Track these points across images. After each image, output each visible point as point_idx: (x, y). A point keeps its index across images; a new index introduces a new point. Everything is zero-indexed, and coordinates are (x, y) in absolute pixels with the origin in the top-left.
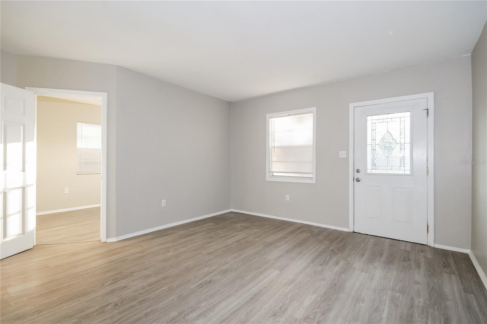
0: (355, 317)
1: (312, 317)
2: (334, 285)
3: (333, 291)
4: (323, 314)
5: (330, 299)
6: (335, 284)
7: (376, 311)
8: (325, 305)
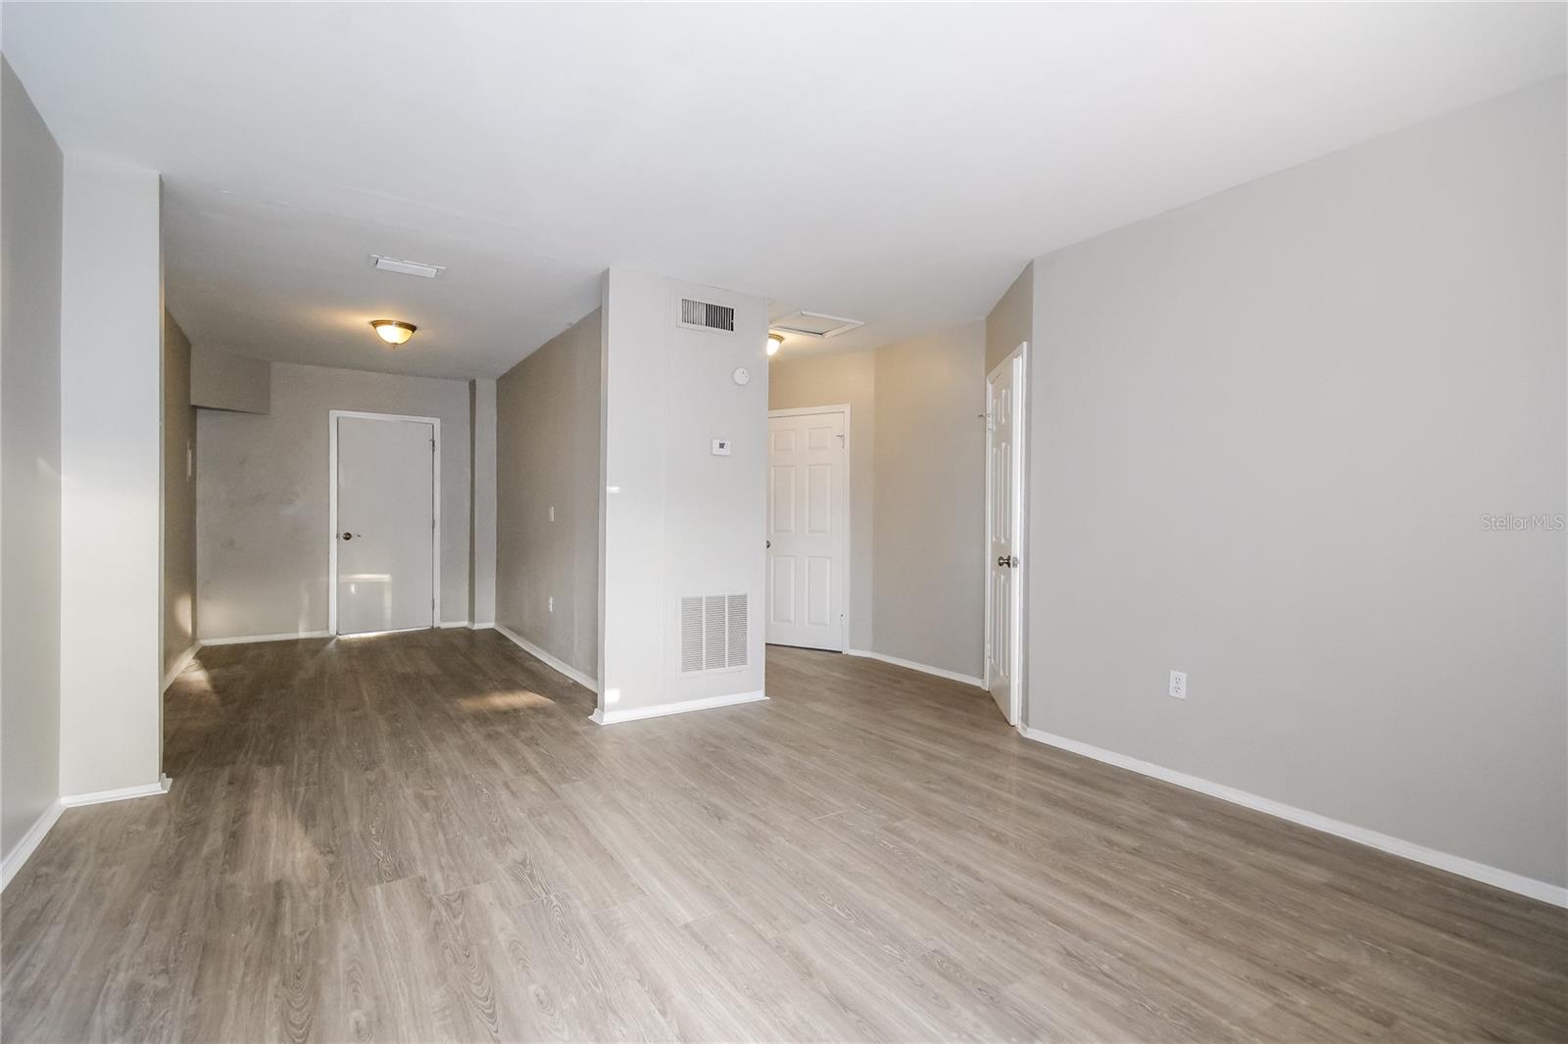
0: (359, 968)
1: (454, 905)
2: (494, 1013)
3: (474, 988)
4: (437, 923)
5: (456, 962)
6: (492, 1016)
7: (301, 1032)
8: (456, 940)
